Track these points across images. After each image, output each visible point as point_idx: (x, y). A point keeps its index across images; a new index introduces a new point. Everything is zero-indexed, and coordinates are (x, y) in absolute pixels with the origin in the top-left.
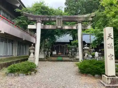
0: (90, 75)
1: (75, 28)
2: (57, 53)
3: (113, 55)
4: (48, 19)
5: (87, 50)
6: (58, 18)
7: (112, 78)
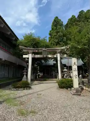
0: (65, 89)
1: (55, 56)
2: (43, 74)
3: (77, 75)
4: (37, 51)
5: (66, 71)
6: (44, 50)
7: (77, 89)
